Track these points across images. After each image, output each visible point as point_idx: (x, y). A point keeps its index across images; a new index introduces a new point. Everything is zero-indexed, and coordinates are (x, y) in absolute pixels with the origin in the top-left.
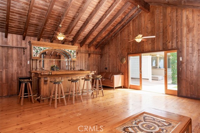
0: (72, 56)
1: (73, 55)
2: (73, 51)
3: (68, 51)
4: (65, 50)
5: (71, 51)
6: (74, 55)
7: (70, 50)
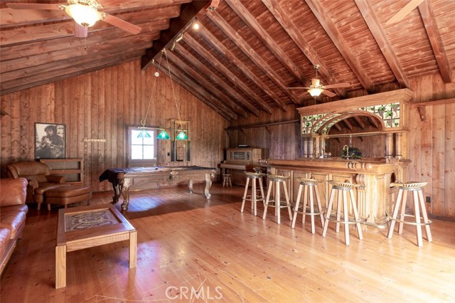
0: (385, 122)
1: (389, 117)
2: (388, 108)
3: (373, 109)
4: (363, 109)
5: (383, 109)
6: (394, 116)
7: (377, 107)
